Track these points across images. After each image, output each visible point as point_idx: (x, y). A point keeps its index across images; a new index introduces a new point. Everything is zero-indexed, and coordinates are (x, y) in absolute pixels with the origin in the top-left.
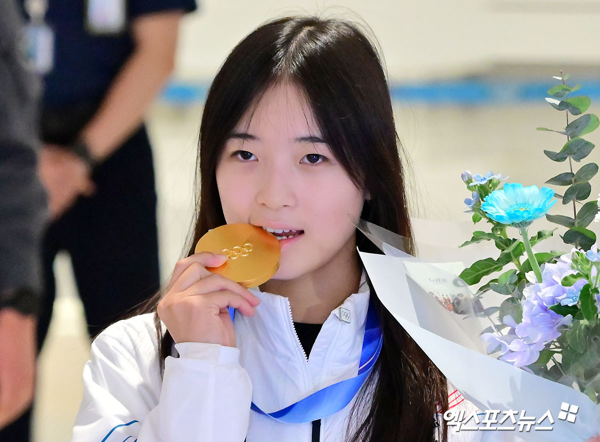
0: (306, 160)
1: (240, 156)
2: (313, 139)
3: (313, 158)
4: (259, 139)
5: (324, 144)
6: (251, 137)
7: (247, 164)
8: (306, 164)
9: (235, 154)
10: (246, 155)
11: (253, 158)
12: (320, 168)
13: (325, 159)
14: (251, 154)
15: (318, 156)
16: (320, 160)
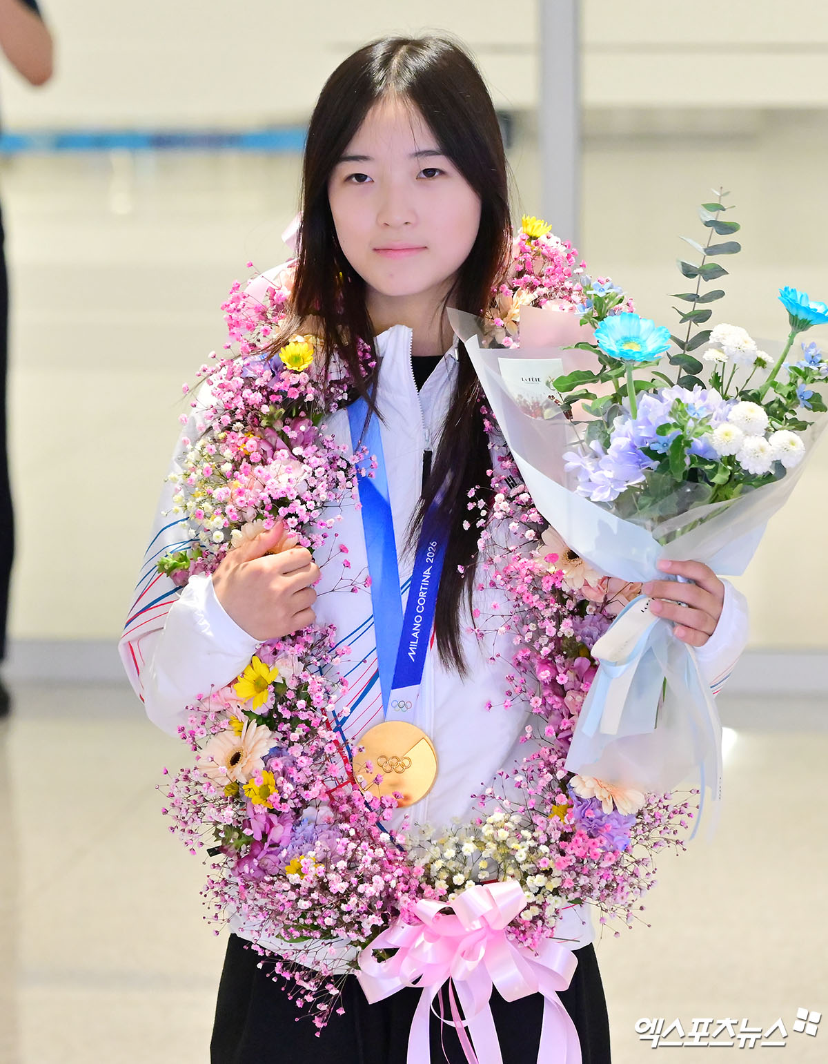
0: (423, 175)
1: (354, 179)
2: (428, 153)
3: (430, 173)
4: (373, 159)
5: (441, 156)
6: (364, 158)
7: (362, 186)
8: (423, 178)
9: (349, 178)
10: (361, 178)
11: (368, 180)
12: (437, 181)
13: (442, 173)
14: (366, 176)
15: (434, 170)
16: (437, 174)
